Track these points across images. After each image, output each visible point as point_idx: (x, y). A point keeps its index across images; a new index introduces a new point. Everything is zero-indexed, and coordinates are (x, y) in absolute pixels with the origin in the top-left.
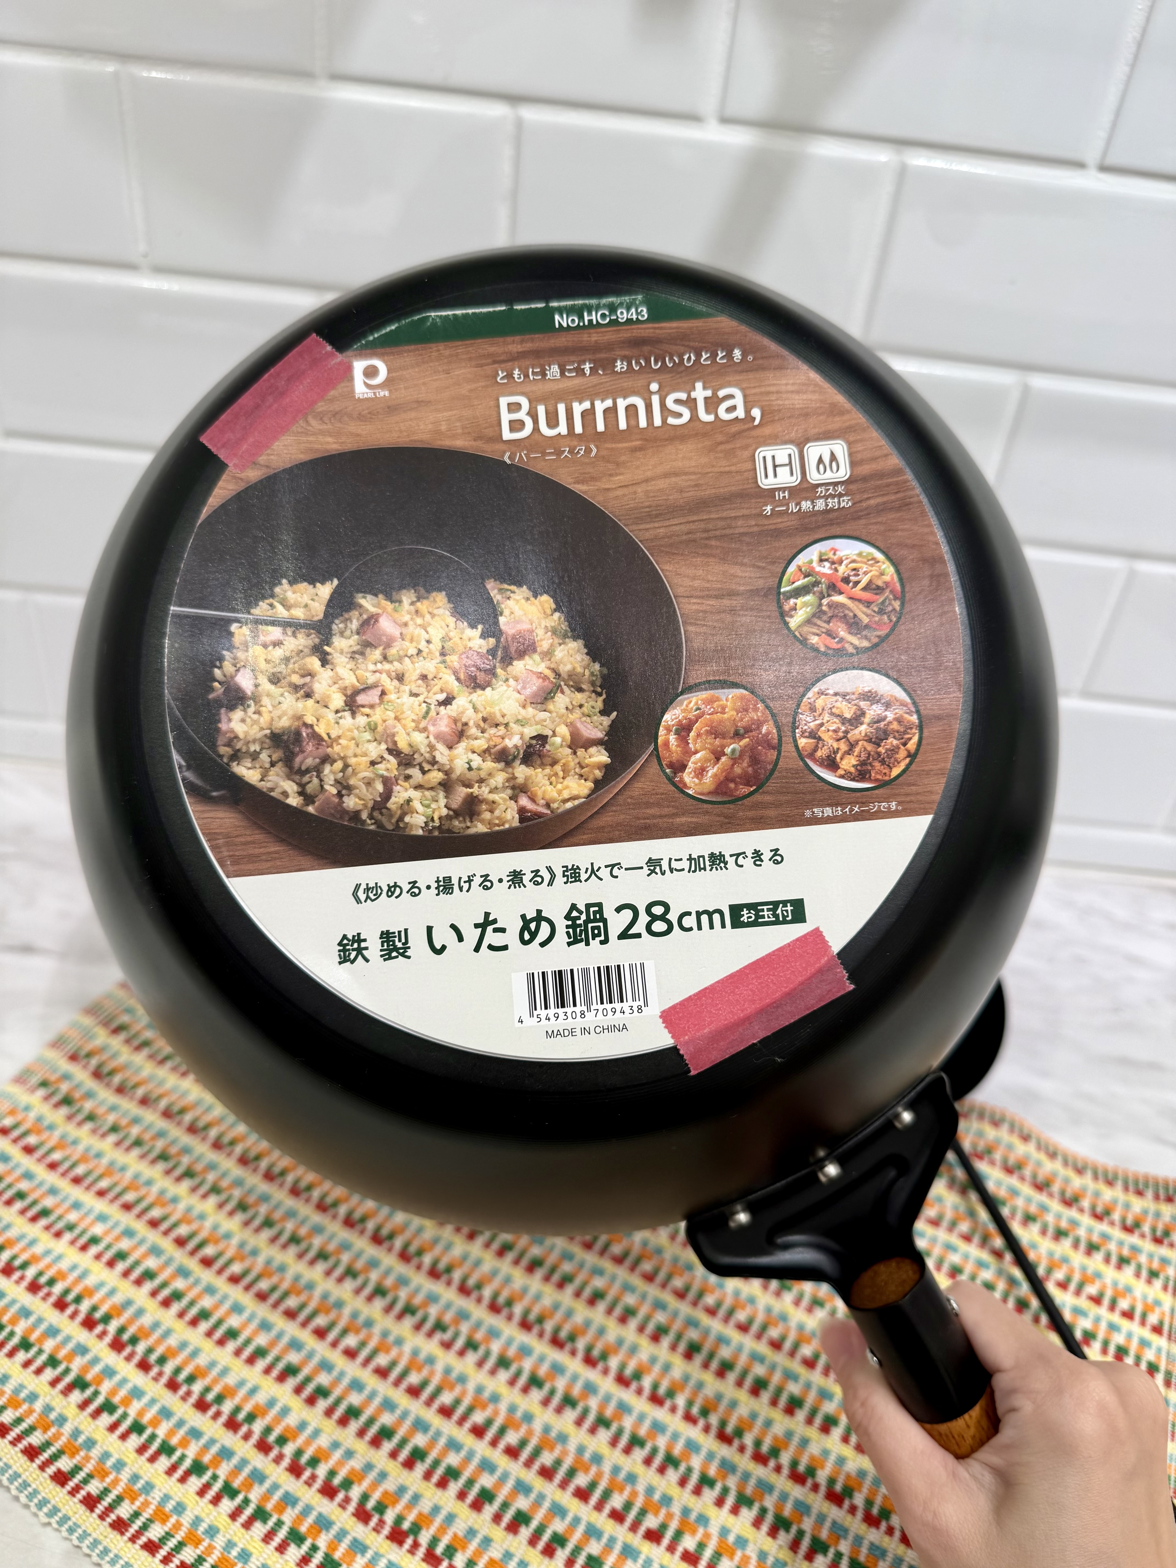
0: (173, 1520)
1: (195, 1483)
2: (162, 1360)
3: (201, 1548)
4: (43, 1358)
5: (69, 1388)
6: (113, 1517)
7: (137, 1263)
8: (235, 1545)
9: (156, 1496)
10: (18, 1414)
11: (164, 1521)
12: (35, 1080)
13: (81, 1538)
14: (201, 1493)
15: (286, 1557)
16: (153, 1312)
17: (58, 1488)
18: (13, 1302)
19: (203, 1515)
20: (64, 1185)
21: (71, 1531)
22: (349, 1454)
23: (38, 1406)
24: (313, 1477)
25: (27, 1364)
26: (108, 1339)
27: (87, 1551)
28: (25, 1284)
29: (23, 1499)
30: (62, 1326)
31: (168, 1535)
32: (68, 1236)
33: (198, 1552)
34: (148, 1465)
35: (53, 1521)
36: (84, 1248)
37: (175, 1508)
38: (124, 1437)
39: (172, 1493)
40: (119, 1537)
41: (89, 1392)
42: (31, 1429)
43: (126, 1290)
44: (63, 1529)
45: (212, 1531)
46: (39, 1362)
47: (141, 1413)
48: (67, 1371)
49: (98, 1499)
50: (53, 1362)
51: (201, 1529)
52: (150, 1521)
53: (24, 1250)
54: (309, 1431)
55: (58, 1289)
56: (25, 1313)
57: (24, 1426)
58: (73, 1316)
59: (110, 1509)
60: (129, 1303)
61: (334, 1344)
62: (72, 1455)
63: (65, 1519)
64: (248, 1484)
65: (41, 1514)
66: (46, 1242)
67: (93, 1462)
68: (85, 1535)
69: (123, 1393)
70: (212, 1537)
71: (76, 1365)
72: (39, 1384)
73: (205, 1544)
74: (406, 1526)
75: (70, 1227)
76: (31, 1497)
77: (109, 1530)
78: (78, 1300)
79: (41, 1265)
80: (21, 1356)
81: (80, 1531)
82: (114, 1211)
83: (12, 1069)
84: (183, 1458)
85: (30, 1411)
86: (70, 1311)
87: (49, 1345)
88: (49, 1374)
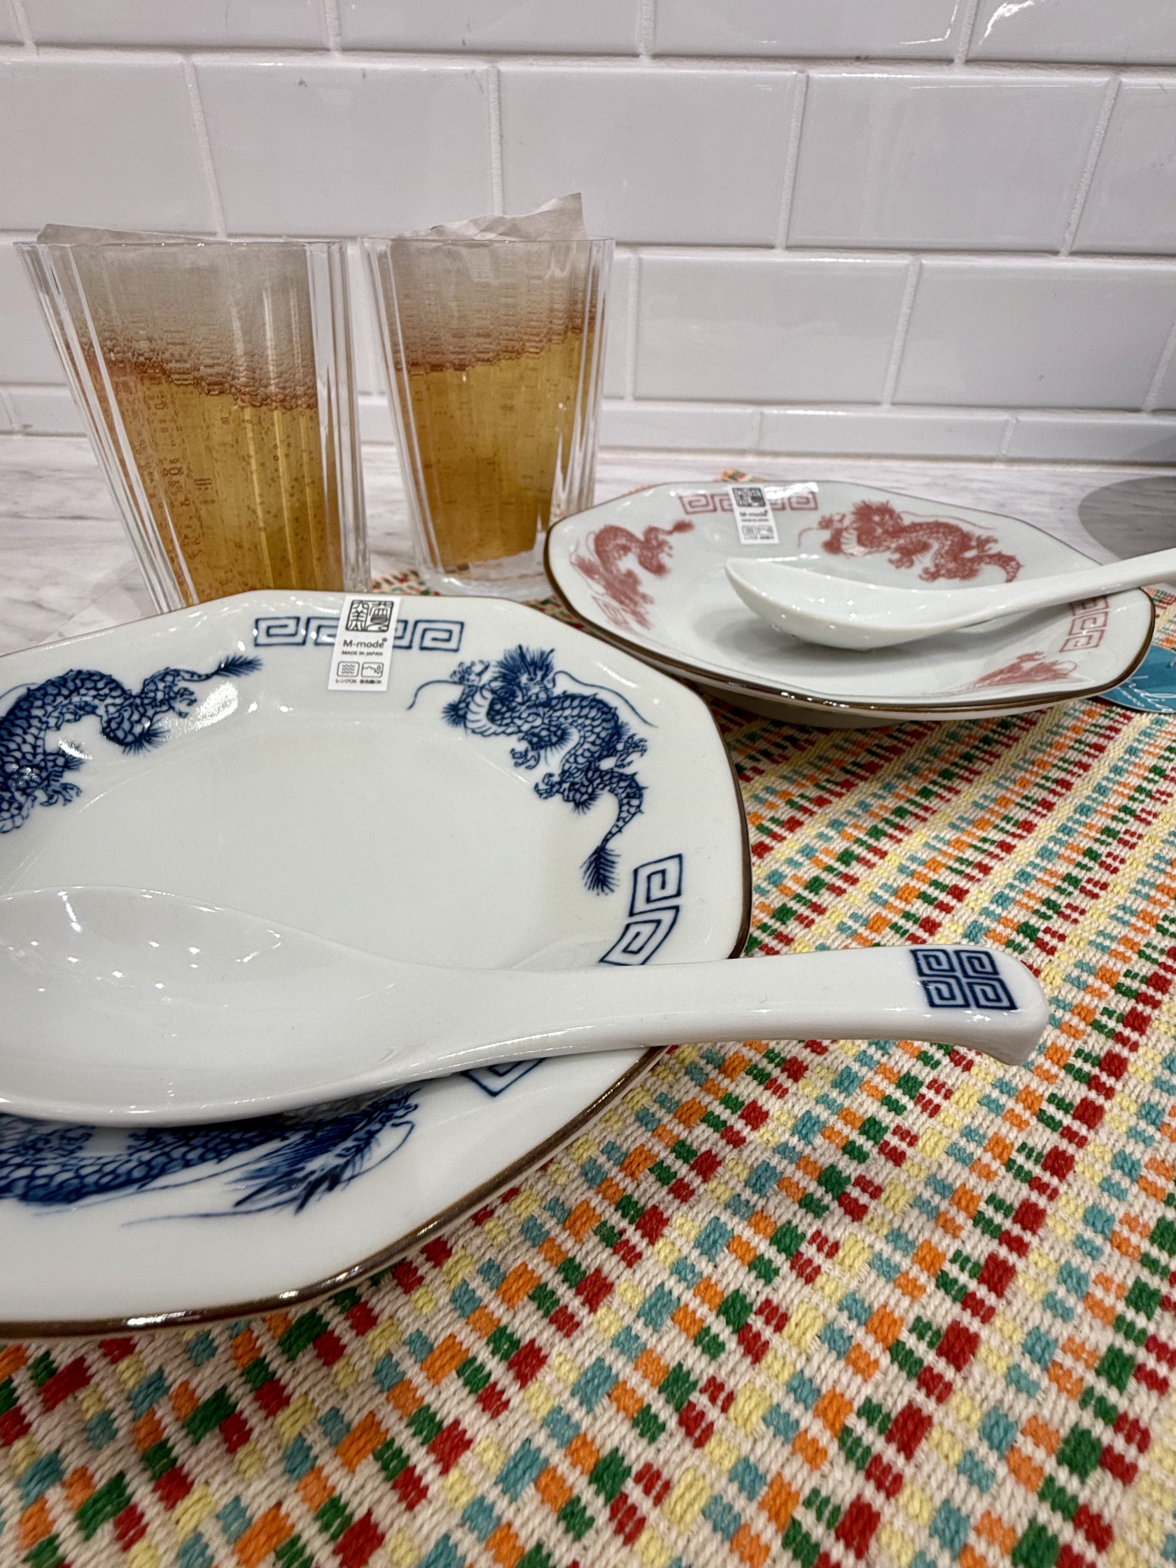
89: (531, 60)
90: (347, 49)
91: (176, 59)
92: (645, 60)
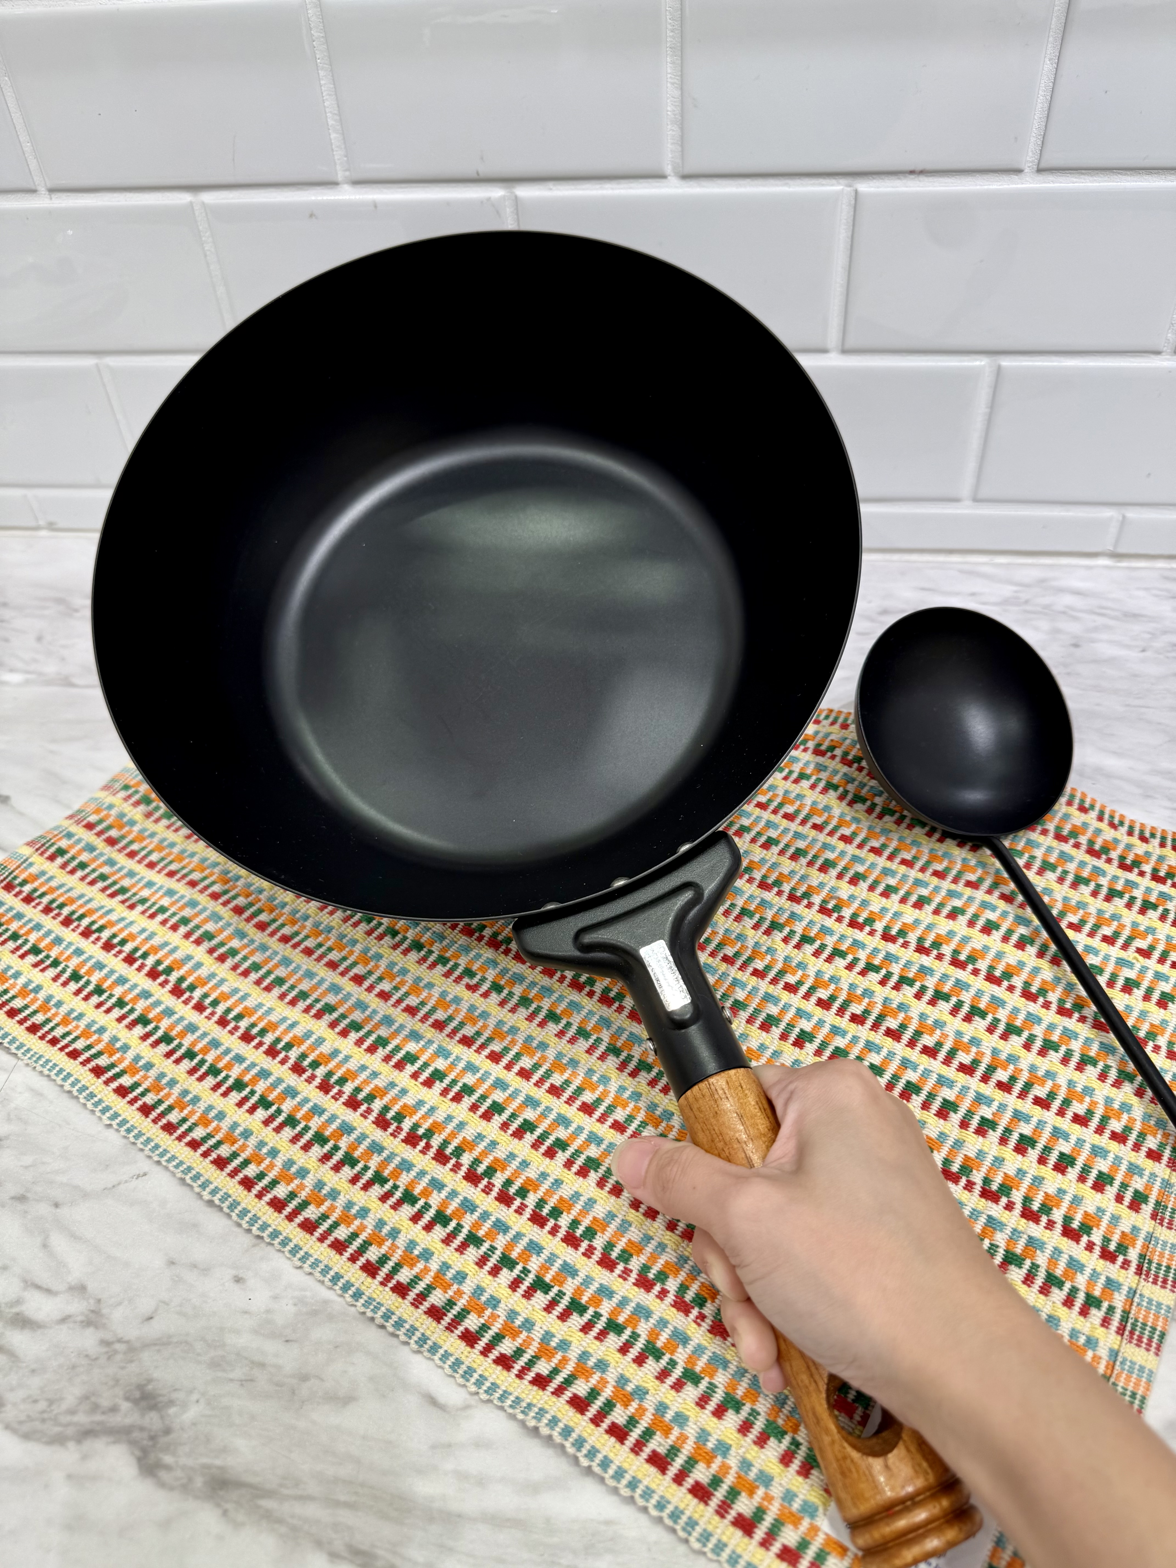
0: (214, 1124)
1: (235, 1096)
2: (215, 1003)
3: (236, 1146)
4: (113, 1000)
5: (134, 1023)
6: (164, 1121)
7: (198, 927)
8: (266, 1144)
9: (202, 1106)
10: (88, 1043)
11: (206, 1125)
12: (117, 786)
13: (137, 1137)
14: (240, 1104)
15: (310, 1154)
16: (209, 965)
17: (119, 1099)
18: (91, 957)
19: (240, 1121)
20: (141, 869)
21: (129, 1131)
22: (375, 1074)
23: (106, 1037)
24: (340, 1093)
25: (99, 1006)
26: (169, 987)
27: (142, 1146)
28: (100, 944)
29: (89, 1105)
30: (130, 977)
31: (209, 1136)
32: (140, 908)
33: (233, 1149)
34: (197, 1083)
35: (114, 1123)
36: (152, 916)
37: (217, 1115)
38: (177, 1061)
39: (215, 1104)
40: (168, 1136)
41: (150, 1028)
42: (99, 1054)
43: (187, 948)
44: (122, 1129)
45: (247, 1134)
46: (109, 1004)
47: (194, 1044)
48: (132, 1010)
49: (153, 1108)
50: (120, 1003)
51: (238, 1132)
52: (195, 1125)
53: (101, 917)
54: (341, 1057)
55: (128, 948)
56: (100, 966)
57: (93, 1051)
58: (139, 969)
59: (162, 1115)
60: (189, 958)
61: (370, 989)
62: (133, 1074)
63: (124, 1122)
64: (282, 1098)
65: (104, 1117)
66: (120, 911)
67: (150, 1080)
68: (140, 1134)
69: (179, 1028)
70: (246, 1138)
71: (140, 1006)
72: (107, 1020)
73: (240, 1143)
74: (421, 1132)
75: (143, 901)
76: (96, 1104)
77: (161, 1131)
78: (145, 956)
79: (115, 929)
80: (95, 999)
81: (136, 1131)
82: (181, 888)
83: (103, 779)
84: (227, 1077)
85: (99, 1041)
86: (137, 965)
87: (118, 991)
88: (117, 1013)
89: (550, 185)
90: (357, 183)
91: (184, 198)
92: (673, 180)
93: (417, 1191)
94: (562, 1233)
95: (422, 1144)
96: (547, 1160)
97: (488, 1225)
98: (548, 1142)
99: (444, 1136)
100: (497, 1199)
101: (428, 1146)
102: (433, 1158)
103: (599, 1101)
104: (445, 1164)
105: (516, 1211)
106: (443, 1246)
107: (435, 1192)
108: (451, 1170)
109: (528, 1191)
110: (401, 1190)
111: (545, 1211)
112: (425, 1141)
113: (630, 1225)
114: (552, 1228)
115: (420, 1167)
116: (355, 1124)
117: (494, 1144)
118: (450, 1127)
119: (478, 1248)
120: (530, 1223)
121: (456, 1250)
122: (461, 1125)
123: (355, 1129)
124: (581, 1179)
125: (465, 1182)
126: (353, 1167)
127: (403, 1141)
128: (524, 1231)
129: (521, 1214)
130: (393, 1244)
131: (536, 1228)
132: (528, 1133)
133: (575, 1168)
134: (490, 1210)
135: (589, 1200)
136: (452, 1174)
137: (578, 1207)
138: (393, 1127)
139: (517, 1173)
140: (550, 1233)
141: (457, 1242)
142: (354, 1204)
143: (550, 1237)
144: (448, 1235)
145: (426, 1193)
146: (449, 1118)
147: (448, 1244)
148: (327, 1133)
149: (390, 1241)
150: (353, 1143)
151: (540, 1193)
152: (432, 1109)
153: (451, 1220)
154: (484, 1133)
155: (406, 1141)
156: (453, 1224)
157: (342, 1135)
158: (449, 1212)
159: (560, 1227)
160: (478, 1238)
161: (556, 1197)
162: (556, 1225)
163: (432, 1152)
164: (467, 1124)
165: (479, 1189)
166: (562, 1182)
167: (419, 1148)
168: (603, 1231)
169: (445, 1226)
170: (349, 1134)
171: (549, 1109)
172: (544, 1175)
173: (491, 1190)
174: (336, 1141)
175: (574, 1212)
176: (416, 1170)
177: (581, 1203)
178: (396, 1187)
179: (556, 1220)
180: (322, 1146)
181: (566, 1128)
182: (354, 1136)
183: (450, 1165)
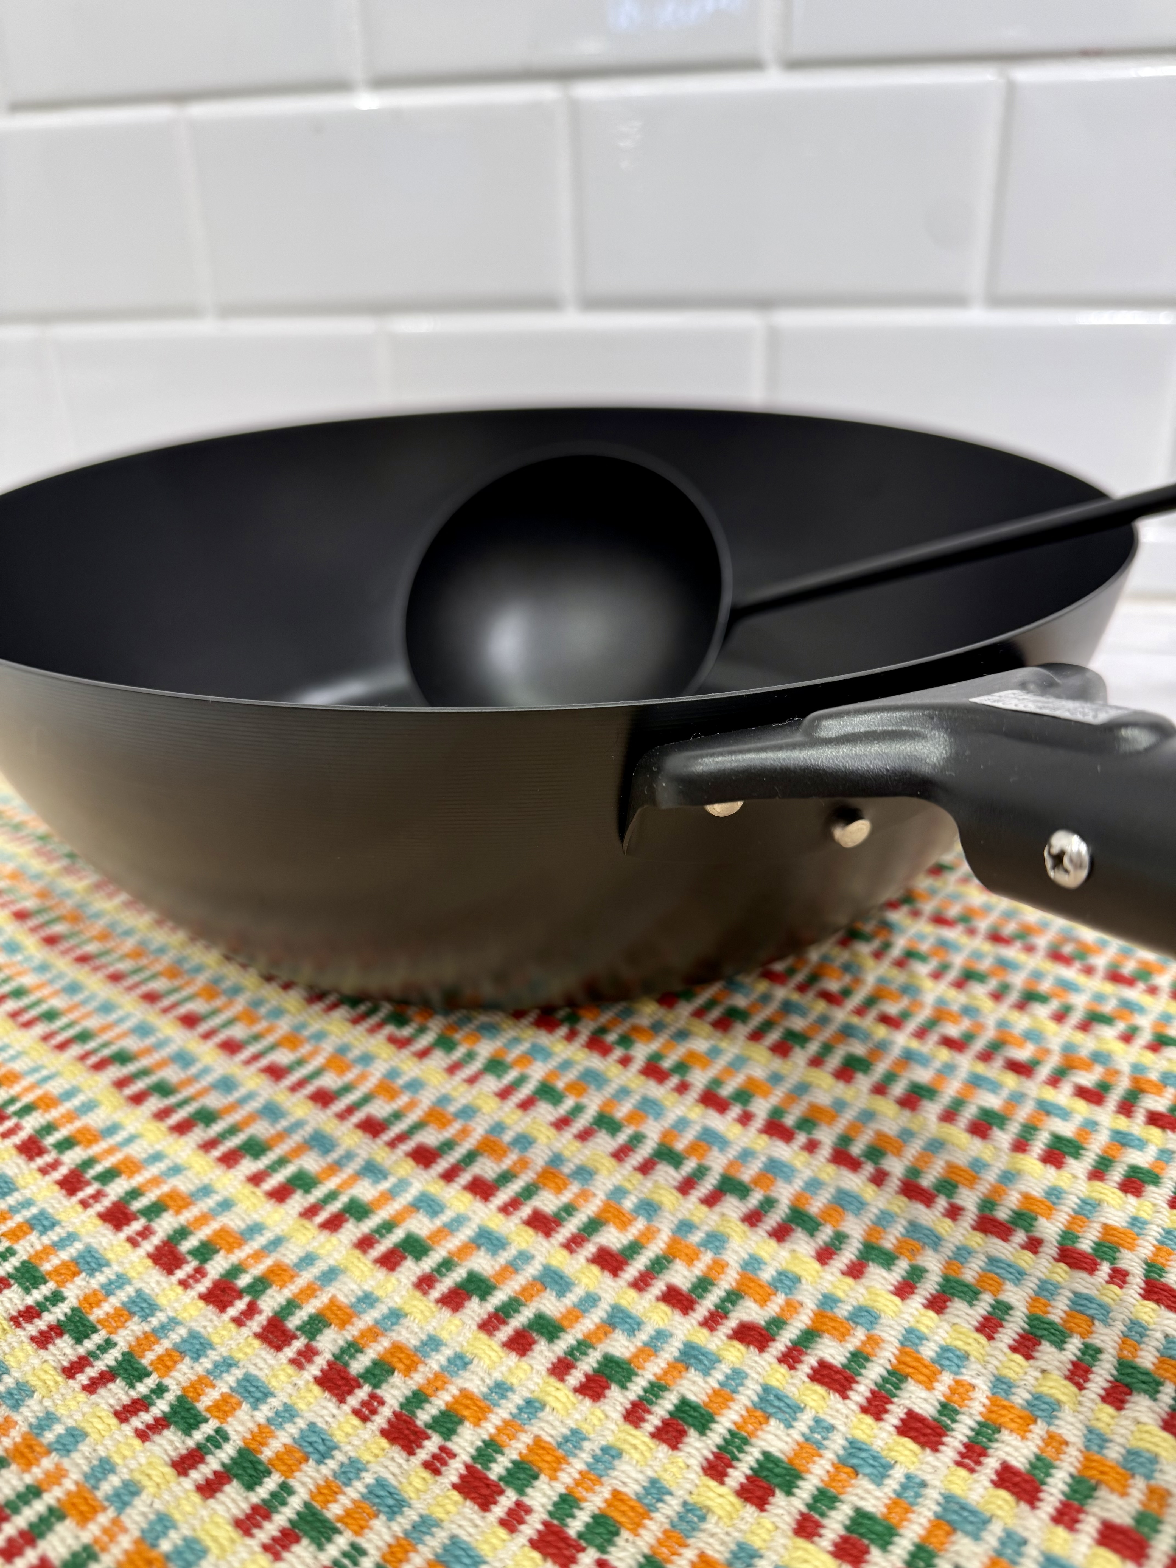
93: (204, 1403)
94: (532, 1526)
95: (241, 1305)
96: (512, 1359)
97: (354, 1492)
98: (518, 1321)
99: (289, 1291)
100: (384, 1433)
101: (252, 1310)
102: (257, 1336)
103: (635, 1248)
104: (279, 1348)
105: (427, 1465)
106: (235, 1534)
107: (245, 1407)
108: (293, 1362)
109: (461, 1421)
110: (170, 1397)
111: (497, 1470)
112: (247, 1299)
113: (703, 1519)
114: (511, 1512)
115: (224, 1351)
116: (110, 1256)
117: (396, 1316)
118: (306, 1277)
119: (321, 1547)
120: (456, 1496)
121: (266, 1548)
122: (331, 1275)
123: (108, 1264)
124: (588, 1402)
125: (316, 1390)
126: (79, 1341)
127: (202, 1297)
128: (439, 1513)
129: (437, 1472)
130: (116, 1522)
131: (470, 1509)
132: (475, 1300)
133: (576, 1377)
134: (366, 1457)
135: (605, 1450)
136: (291, 1370)
137: (578, 1465)
138: (188, 1269)
139: (439, 1381)
140: (503, 1523)
141: (271, 1529)
142: (58, 1420)
143: (502, 1533)
144: (255, 1509)
145: (224, 1408)
146: (308, 1259)
147: (248, 1533)
148: (46, 1267)
149: (111, 1513)
150: (95, 1293)
151: (488, 1429)
152: (277, 1242)
153: (268, 1473)
154: (379, 1293)
155: (208, 1298)
156: (271, 1484)
157: (75, 1274)
158: (267, 1454)
159: (528, 1510)
160: (324, 1522)
161: (526, 1439)
162: (519, 1504)
163: (257, 1324)
164: (344, 1271)
165: (346, 1408)
166: (543, 1406)
167: (232, 1312)
168: (636, 1528)
169: (250, 1487)
170: (92, 1273)
171: (525, 1257)
172: (501, 1389)
173: (374, 1412)
174: (62, 1284)
175: (567, 1477)
176: (213, 1355)
177: (586, 1456)
178: (160, 1390)
179: (521, 1492)
180: (27, 1291)
181: (561, 1294)
182: (101, 1278)
183: (290, 1352)
